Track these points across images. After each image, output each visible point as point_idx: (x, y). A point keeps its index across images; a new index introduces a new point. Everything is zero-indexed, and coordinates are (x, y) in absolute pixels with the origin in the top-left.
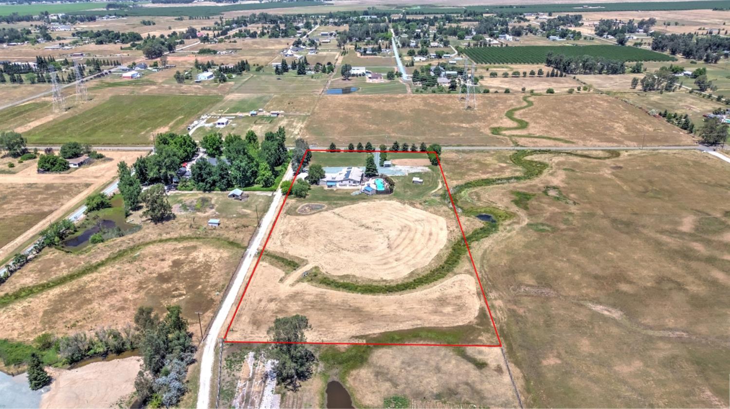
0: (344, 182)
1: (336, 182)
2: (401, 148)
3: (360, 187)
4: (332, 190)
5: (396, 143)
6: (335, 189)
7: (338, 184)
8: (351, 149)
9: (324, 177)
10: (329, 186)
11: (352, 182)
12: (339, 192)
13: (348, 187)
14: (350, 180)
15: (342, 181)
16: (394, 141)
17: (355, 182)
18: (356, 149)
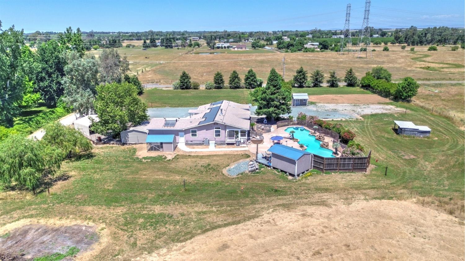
0: (201, 135)
1: (176, 133)
2: (310, 80)
3: (251, 148)
4: (161, 159)
5: (300, 72)
6: (169, 155)
7: (181, 141)
8: (219, 82)
9: (143, 120)
10: (154, 147)
11: (224, 133)
12: (181, 164)
13: (212, 149)
14: (218, 127)
15: (193, 132)
16: (298, 67)
17: (233, 133)
18: (226, 84)
